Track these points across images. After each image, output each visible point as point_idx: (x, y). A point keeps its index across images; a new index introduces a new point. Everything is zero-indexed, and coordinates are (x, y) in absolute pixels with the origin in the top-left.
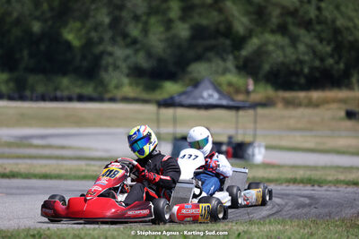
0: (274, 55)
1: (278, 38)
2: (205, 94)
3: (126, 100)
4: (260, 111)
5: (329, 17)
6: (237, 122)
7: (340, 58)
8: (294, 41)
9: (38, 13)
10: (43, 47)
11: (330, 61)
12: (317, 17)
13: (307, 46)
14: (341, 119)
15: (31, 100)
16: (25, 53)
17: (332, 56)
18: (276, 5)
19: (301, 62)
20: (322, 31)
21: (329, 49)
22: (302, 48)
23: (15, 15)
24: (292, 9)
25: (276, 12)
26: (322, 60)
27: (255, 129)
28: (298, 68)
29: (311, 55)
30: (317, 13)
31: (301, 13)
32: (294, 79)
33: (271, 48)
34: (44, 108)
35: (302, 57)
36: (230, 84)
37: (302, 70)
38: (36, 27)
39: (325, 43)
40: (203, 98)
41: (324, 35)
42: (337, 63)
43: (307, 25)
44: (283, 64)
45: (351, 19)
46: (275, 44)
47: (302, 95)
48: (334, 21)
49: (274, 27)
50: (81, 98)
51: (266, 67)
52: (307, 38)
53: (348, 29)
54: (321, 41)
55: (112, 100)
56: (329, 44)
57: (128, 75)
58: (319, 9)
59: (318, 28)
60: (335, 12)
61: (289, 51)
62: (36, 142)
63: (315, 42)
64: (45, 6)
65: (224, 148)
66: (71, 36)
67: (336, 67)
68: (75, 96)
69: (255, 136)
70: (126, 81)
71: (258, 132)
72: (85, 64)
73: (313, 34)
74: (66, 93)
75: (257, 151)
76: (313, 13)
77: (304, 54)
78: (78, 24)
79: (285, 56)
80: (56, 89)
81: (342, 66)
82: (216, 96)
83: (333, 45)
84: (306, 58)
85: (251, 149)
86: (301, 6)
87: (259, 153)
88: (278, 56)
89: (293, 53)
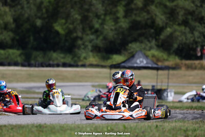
0: (180, 39)
1: (183, 28)
2: (138, 61)
3: (92, 66)
4: (171, 72)
6: (157, 79)
8: (192, 30)
9: (39, 15)
10: (42, 35)
15: (35, 66)
16: (32, 38)
18: (183, 8)
19: (196, 43)
22: (197, 34)
23: (26, 15)
24: (191, 10)
25: (182, 13)
27: (168, 83)
28: (194, 46)
29: (202, 38)
31: (196, 13)
32: (191, 52)
33: (178, 33)
34: (42, 71)
35: (196, 39)
36: (153, 56)
38: (39, 23)
40: (137, 63)
43: (201, 20)
44: (185, 43)
46: (181, 32)
47: (197, 62)
49: (180, 22)
50: (65, 65)
51: (175, 46)
52: (200, 28)
55: (83, 66)
57: (92, 51)
61: (189, 36)
62: (37, 91)
64: (44, 10)
65: (150, 92)
66: (59, 28)
68: (61, 64)
69: (168, 86)
70: (91, 54)
71: (170, 84)
72: (67, 44)
73: (203, 25)
74: (55, 62)
75: (169, 94)
77: (198, 38)
78: (63, 21)
79: (186, 39)
80: (50, 59)
82: (145, 62)
84: (199, 40)
85: (166, 93)
86: (197, 9)
87: (171, 95)
88: (182, 40)
89: (191, 37)
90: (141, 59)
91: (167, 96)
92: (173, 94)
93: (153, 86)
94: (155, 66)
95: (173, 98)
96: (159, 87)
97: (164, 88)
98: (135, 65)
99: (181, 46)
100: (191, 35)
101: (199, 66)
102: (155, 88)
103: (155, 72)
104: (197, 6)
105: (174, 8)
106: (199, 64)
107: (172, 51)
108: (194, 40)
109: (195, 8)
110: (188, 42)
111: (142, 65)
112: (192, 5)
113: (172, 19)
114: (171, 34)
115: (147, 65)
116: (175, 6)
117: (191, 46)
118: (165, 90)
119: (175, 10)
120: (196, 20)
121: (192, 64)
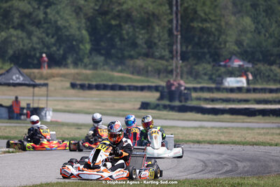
0: (16, 44)
1: (19, 32)
2: (14, 77)
5: (53, 19)
6: (34, 96)
7: (60, 46)
8: (30, 34)
11: (54, 48)
12: (44, 18)
13: (38, 38)
14: (67, 88)
17: (55, 45)
18: (17, 10)
19: (35, 49)
20: (48, 28)
21: (53, 40)
22: (35, 39)
24: (27, 12)
25: (17, 15)
26: (48, 48)
27: (47, 101)
28: (33, 53)
29: (41, 44)
30: (44, 16)
31: (34, 15)
32: (29, 60)
33: (14, 39)
35: (35, 46)
37: (35, 54)
39: (50, 36)
40: (13, 80)
41: (49, 31)
42: (58, 50)
43: (38, 24)
44: (22, 50)
45: (67, 21)
46: (17, 37)
47: (36, 71)
48: (56, 22)
49: (16, 24)
51: (11, 52)
52: (38, 33)
53: (65, 27)
54: (48, 35)
56: (53, 37)
58: (46, 13)
59: (45, 26)
60: (57, 16)
61: (26, 41)
63: (44, 35)
65: (25, 111)
67: (58, 52)
69: (47, 104)
73: (42, 30)
75: (47, 113)
76: (41, 16)
77: (36, 44)
79: (24, 45)
81: (61, 52)
82: (22, 78)
83: (55, 37)
84: (38, 46)
85: (44, 112)
86: (34, 11)
87: (49, 115)
88: (19, 45)
89: (29, 43)
90: (17, 76)
91: (46, 116)
92: (51, 113)
93: (28, 105)
94: (32, 83)
95: (52, 117)
96: (36, 106)
97: (41, 106)
98: (11, 81)
99: (17, 52)
100: (28, 41)
101: (39, 76)
102: (31, 106)
103: (31, 89)
104: (34, 8)
105: (8, 9)
106: (38, 73)
107: (7, 58)
108: (32, 47)
109: (32, 10)
110: (25, 48)
111: (18, 81)
112: (29, 6)
113: (6, 21)
114: (6, 39)
115: (23, 82)
116: (10, 7)
117: (28, 53)
118: (43, 109)
119: (9, 11)
120: (33, 24)
121: (30, 73)
